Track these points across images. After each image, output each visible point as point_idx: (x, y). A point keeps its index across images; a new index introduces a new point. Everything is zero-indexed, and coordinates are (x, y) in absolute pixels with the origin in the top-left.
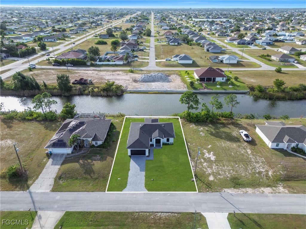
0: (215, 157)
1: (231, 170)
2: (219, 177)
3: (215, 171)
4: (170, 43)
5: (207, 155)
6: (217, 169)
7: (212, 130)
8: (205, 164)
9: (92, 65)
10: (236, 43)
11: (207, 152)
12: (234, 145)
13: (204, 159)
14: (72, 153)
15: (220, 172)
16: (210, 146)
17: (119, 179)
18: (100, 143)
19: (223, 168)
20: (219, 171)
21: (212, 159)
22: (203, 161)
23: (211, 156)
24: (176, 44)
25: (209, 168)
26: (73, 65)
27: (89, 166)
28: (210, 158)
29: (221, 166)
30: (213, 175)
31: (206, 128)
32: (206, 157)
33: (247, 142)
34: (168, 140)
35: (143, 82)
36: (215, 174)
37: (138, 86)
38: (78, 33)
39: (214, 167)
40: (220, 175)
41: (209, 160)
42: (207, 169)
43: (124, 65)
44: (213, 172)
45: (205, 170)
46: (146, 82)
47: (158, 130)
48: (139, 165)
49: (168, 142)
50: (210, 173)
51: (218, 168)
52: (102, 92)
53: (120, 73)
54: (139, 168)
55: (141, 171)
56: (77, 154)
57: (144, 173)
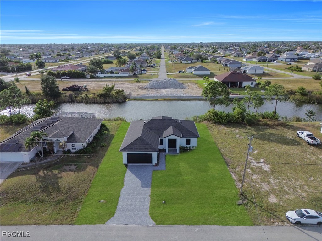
0: (269, 166)
1: (304, 185)
2: (287, 197)
3: (275, 187)
4: (183, 60)
5: (254, 164)
6: (278, 184)
7: (254, 133)
8: (255, 177)
9: (92, 77)
10: (256, 60)
11: (254, 160)
12: (296, 150)
13: (251, 169)
14: (31, 161)
15: (287, 189)
16: (256, 152)
17: (103, 202)
18: (79, 146)
19: (290, 182)
20: (284, 187)
21: (265, 169)
22: (250, 172)
23: (262, 165)
24: (190, 62)
25: (264, 182)
26: (69, 77)
27: (52, 180)
28: (261, 167)
29: (284, 179)
30: (274, 194)
31: (244, 131)
32: (254, 167)
33: (313, 145)
34: (188, 142)
35: (151, 89)
36: (277, 192)
37: (145, 92)
38: (83, 57)
39: (272, 182)
40: (286, 193)
41: (260, 171)
42: (260, 185)
43: (130, 77)
44: (273, 189)
45: (257, 186)
46: (155, 89)
47: (172, 126)
48: (140, 178)
49: (188, 146)
50: (268, 190)
51: (279, 182)
52: (98, 99)
53: (125, 82)
54: (140, 182)
55: (142, 187)
56: (38, 163)
57: (148, 191)
